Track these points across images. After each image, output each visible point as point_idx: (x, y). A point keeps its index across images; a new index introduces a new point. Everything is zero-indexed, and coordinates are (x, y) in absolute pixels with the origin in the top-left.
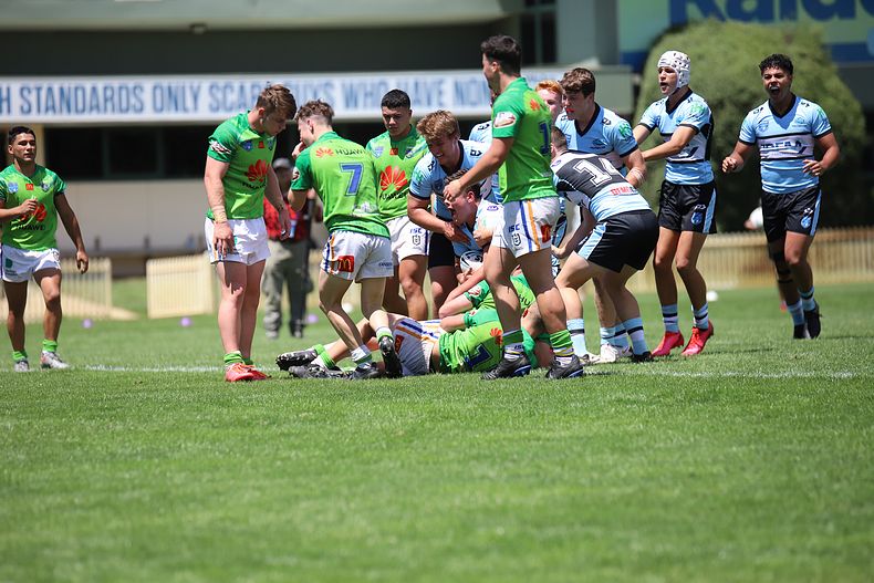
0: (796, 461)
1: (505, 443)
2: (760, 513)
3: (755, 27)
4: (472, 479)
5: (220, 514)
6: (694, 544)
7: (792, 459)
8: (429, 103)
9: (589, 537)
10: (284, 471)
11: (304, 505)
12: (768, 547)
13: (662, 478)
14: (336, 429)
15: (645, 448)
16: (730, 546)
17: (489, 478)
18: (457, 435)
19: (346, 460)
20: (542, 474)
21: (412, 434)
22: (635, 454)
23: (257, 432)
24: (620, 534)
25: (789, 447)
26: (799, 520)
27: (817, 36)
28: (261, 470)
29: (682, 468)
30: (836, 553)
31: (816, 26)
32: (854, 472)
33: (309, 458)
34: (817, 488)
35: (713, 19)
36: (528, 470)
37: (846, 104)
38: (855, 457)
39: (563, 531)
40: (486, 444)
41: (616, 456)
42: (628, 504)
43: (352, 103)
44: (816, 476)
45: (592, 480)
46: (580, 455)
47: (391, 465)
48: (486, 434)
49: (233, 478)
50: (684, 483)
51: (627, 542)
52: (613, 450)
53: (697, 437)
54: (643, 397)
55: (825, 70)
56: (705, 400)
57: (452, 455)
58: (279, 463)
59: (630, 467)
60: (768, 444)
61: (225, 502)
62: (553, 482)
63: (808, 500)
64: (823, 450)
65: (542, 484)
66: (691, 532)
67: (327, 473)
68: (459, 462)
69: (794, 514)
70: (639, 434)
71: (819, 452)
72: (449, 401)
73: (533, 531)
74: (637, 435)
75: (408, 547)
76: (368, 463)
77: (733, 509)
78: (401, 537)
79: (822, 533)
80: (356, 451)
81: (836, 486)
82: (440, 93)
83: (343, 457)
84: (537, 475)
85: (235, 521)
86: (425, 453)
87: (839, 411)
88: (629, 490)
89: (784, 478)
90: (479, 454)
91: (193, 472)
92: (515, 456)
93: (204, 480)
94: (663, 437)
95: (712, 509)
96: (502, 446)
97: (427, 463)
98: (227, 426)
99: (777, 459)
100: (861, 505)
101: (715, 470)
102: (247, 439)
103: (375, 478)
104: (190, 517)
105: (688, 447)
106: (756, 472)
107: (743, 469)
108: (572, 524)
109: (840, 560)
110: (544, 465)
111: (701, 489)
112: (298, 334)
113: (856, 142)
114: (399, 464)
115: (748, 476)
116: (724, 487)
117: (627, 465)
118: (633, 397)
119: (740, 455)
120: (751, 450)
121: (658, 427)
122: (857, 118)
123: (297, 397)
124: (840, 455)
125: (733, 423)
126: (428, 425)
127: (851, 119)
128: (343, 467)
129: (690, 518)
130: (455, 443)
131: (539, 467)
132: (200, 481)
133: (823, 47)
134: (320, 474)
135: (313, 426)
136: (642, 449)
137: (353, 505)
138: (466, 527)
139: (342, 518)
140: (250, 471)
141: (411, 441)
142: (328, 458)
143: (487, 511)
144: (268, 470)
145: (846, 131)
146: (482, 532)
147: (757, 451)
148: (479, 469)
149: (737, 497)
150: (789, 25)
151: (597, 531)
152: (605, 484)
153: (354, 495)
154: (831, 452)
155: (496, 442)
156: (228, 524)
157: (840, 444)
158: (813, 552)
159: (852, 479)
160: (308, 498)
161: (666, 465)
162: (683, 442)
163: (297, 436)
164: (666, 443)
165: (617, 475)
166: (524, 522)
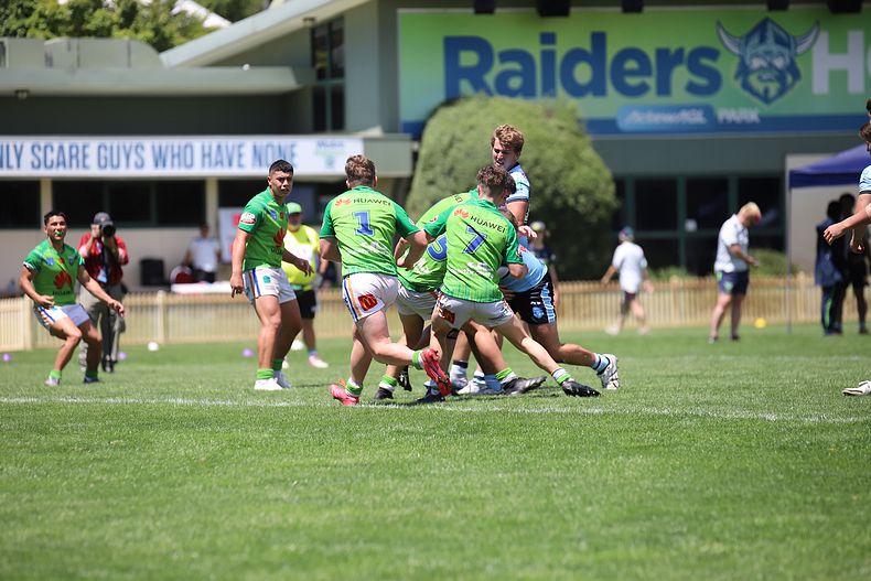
0: (553, 486)
1: (296, 468)
2: (522, 532)
3: (520, 102)
4: (267, 501)
5: (38, 531)
6: (464, 559)
7: (550, 485)
8: (230, 164)
9: (371, 553)
10: (96, 492)
11: (114, 523)
12: (528, 563)
13: (436, 502)
14: (144, 455)
15: (422, 474)
16: (496, 561)
17: (282, 500)
18: (254, 461)
19: (154, 483)
20: (330, 497)
21: (213, 461)
22: (413, 479)
23: (73, 457)
24: (399, 551)
25: (548, 474)
26: (556, 539)
27: (573, 111)
28: (76, 491)
29: (454, 492)
30: (588, 568)
31: (573, 102)
32: (605, 496)
33: (120, 481)
34: (572, 511)
35: (482, 94)
36: (318, 493)
37: (598, 171)
38: (604, 484)
39: (348, 548)
40: (280, 470)
41: (396, 481)
42: (406, 524)
43: (160, 164)
44: (571, 500)
45: (374, 501)
46: (364, 480)
47: (195, 488)
48: (281, 460)
49: (50, 499)
50: (455, 505)
51: (405, 558)
52: (393, 476)
53: (468, 464)
54: (420, 429)
55: (580, 142)
56: (475, 432)
57: (249, 479)
58: (92, 485)
59: (408, 492)
60: (530, 472)
61: (42, 520)
62: (340, 503)
63: (564, 520)
64: (578, 476)
65: (329, 506)
66: (462, 549)
67: (136, 495)
68: (255, 485)
69: (552, 533)
70: (417, 462)
71: (574, 479)
72: (247, 431)
73: (322, 548)
74: (415, 463)
75: (208, 562)
76: (173, 486)
77: (499, 529)
78: (202, 552)
79: (577, 551)
80: (163, 475)
81: (589, 509)
82: (240, 156)
83: (150, 481)
84: (326, 498)
85: (52, 537)
86: (225, 477)
87: (591, 442)
88: (407, 512)
89: (543, 501)
90: (274, 479)
91: (14, 493)
92: (306, 481)
93: (23, 500)
94: (437, 464)
95: (480, 529)
96: (294, 471)
97: (227, 487)
98: (45, 451)
99: (538, 485)
100: (610, 526)
101: (483, 494)
102: (63, 463)
103: (179, 499)
104: (11, 533)
105: (460, 474)
106: (519, 496)
107: (508, 493)
108: (357, 542)
109: (591, 574)
110: (332, 489)
111: (471, 512)
112: (108, 369)
113: (607, 206)
114: (201, 486)
115: (512, 499)
116: (490, 509)
117: (406, 489)
118: (411, 429)
119: (506, 481)
120: (514, 477)
121: (434, 456)
122: (607, 183)
123: (109, 426)
124: (593, 482)
125: (500, 453)
126: (227, 452)
127: (603, 185)
128: (151, 489)
129: (461, 537)
130: (252, 469)
131: (328, 491)
132: (19, 500)
133: (579, 121)
134: (130, 496)
135: (124, 453)
136: (419, 475)
137: (158, 524)
138: (262, 544)
139: (149, 535)
140: (66, 492)
141: (213, 467)
142: (137, 482)
143: (280, 529)
144: (82, 492)
145: (598, 195)
146: (275, 548)
147: (520, 478)
148: (273, 492)
149: (502, 518)
150: (549, 102)
151: (378, 548)
152: (386, 505)
153: (161, 515)
154: (584, 479)
155: (289, 468)
156: (45, 540)
157: (592, 471)
158: (567, 567)
159: (603, 502)
160: (119, 517)
161: (441, 490)
162: (455, 469)
163: (108, 461)
164: (440, 470)
165: (397, 498)
166: (314, 540)
